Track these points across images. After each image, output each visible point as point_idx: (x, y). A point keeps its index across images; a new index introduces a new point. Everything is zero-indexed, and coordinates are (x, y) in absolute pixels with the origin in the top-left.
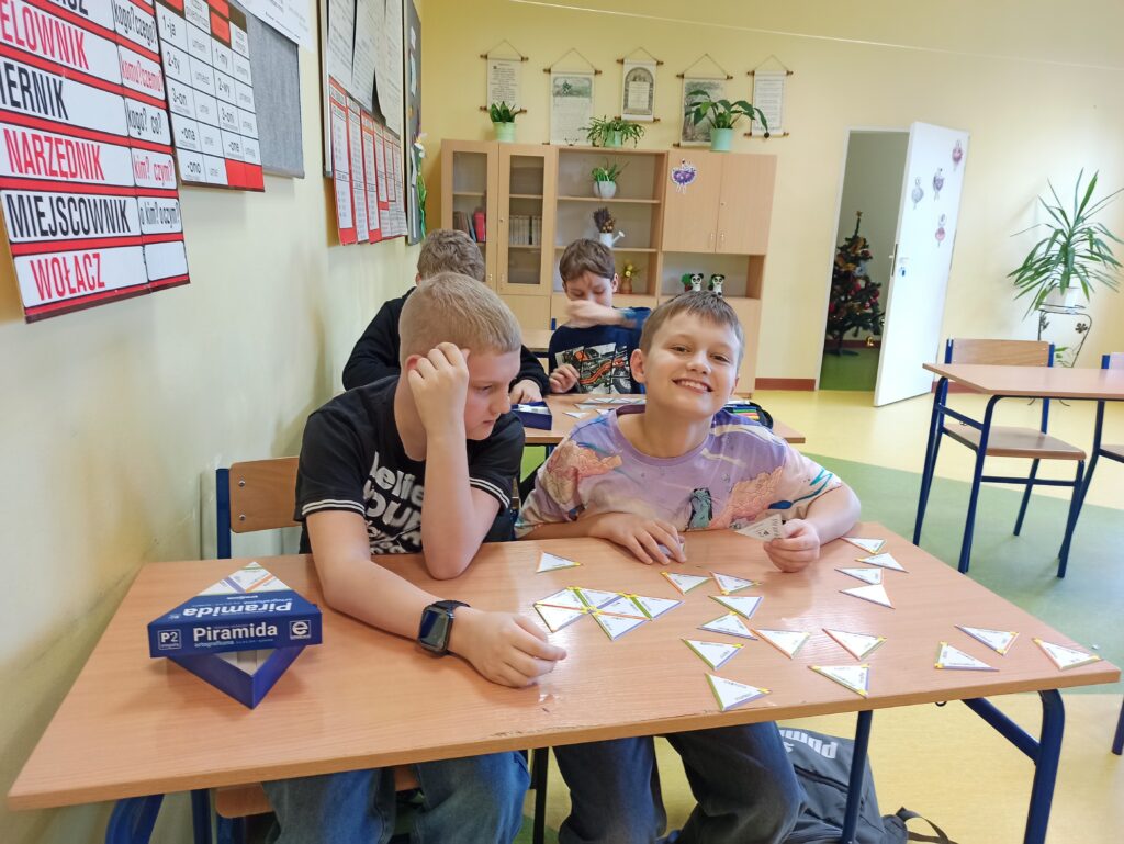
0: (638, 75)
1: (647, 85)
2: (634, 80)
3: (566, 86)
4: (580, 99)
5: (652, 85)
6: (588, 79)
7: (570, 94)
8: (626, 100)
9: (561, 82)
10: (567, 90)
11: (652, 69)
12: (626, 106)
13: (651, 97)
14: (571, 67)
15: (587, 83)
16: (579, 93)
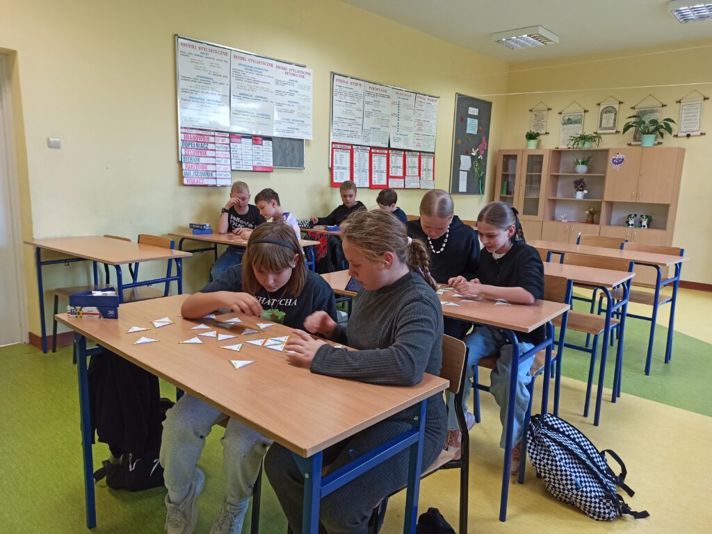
0: (608, 110)
1: (613, 115)
2: (606, 113)
3: (569, 119)
4: (576, 125)
5: (616, 114)
6: (581, 115)
7: (571, 123)
8: (601, 123)
9: (566, 118)
10: (570, 121)
11: (616, 106)
12: (600, 126)
13: (615, 120)
14: (573, 110)
15: (580, 117)
16: (576, 122)
